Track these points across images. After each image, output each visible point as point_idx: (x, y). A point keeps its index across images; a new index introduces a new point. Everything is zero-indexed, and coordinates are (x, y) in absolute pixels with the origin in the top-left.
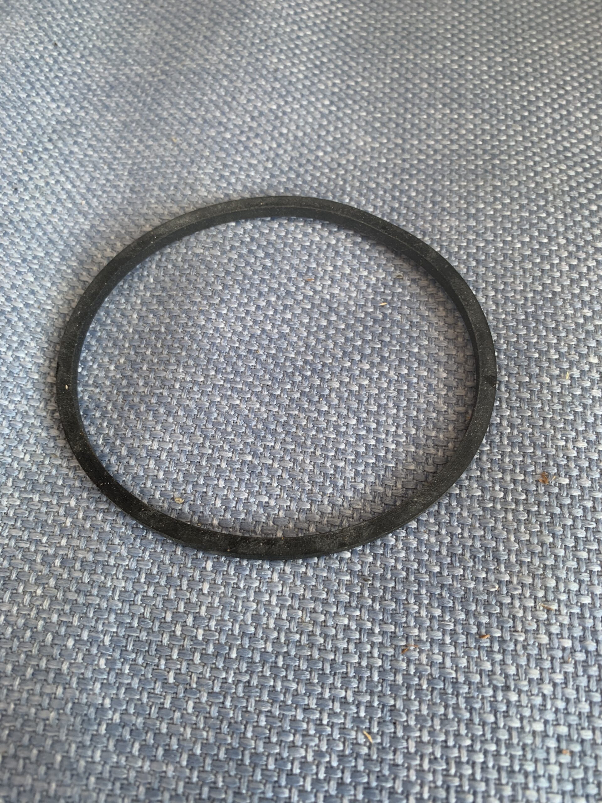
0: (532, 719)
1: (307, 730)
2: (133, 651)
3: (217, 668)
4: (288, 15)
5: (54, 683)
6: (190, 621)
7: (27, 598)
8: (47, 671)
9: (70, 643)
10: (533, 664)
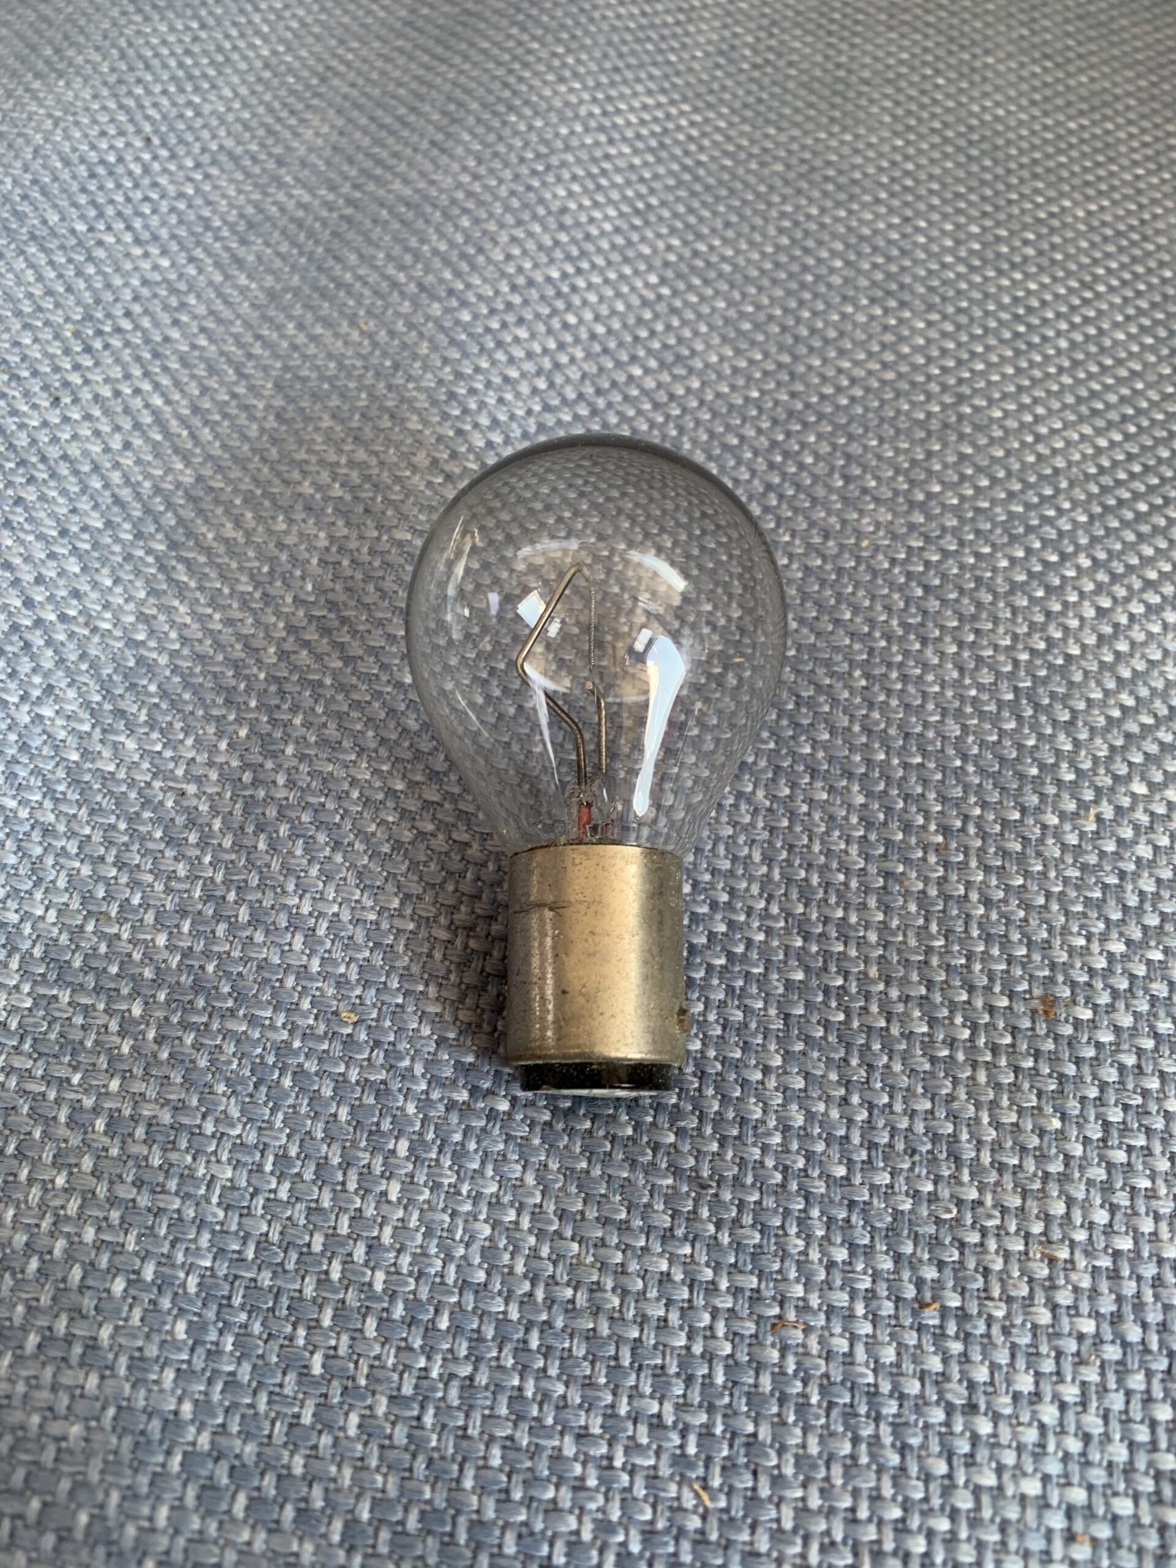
0: (1019, 1471)
1: (582, 1479)
2: (242, 1307)
3: (410, 1349)
4: (591, 115)
5: (82, 1365)
6: (360, 1253)
7: (35, 1193)
8: (69, 1339)
9: (118, 1286)
10: (1021, 1364)
